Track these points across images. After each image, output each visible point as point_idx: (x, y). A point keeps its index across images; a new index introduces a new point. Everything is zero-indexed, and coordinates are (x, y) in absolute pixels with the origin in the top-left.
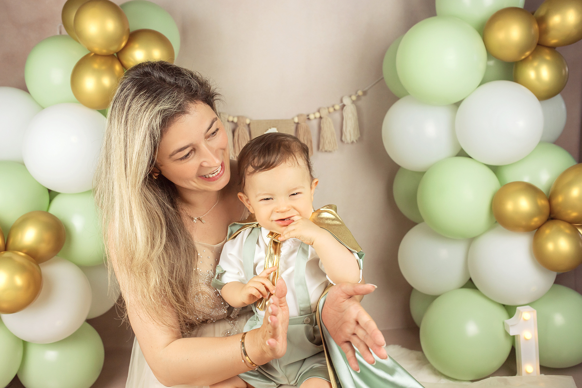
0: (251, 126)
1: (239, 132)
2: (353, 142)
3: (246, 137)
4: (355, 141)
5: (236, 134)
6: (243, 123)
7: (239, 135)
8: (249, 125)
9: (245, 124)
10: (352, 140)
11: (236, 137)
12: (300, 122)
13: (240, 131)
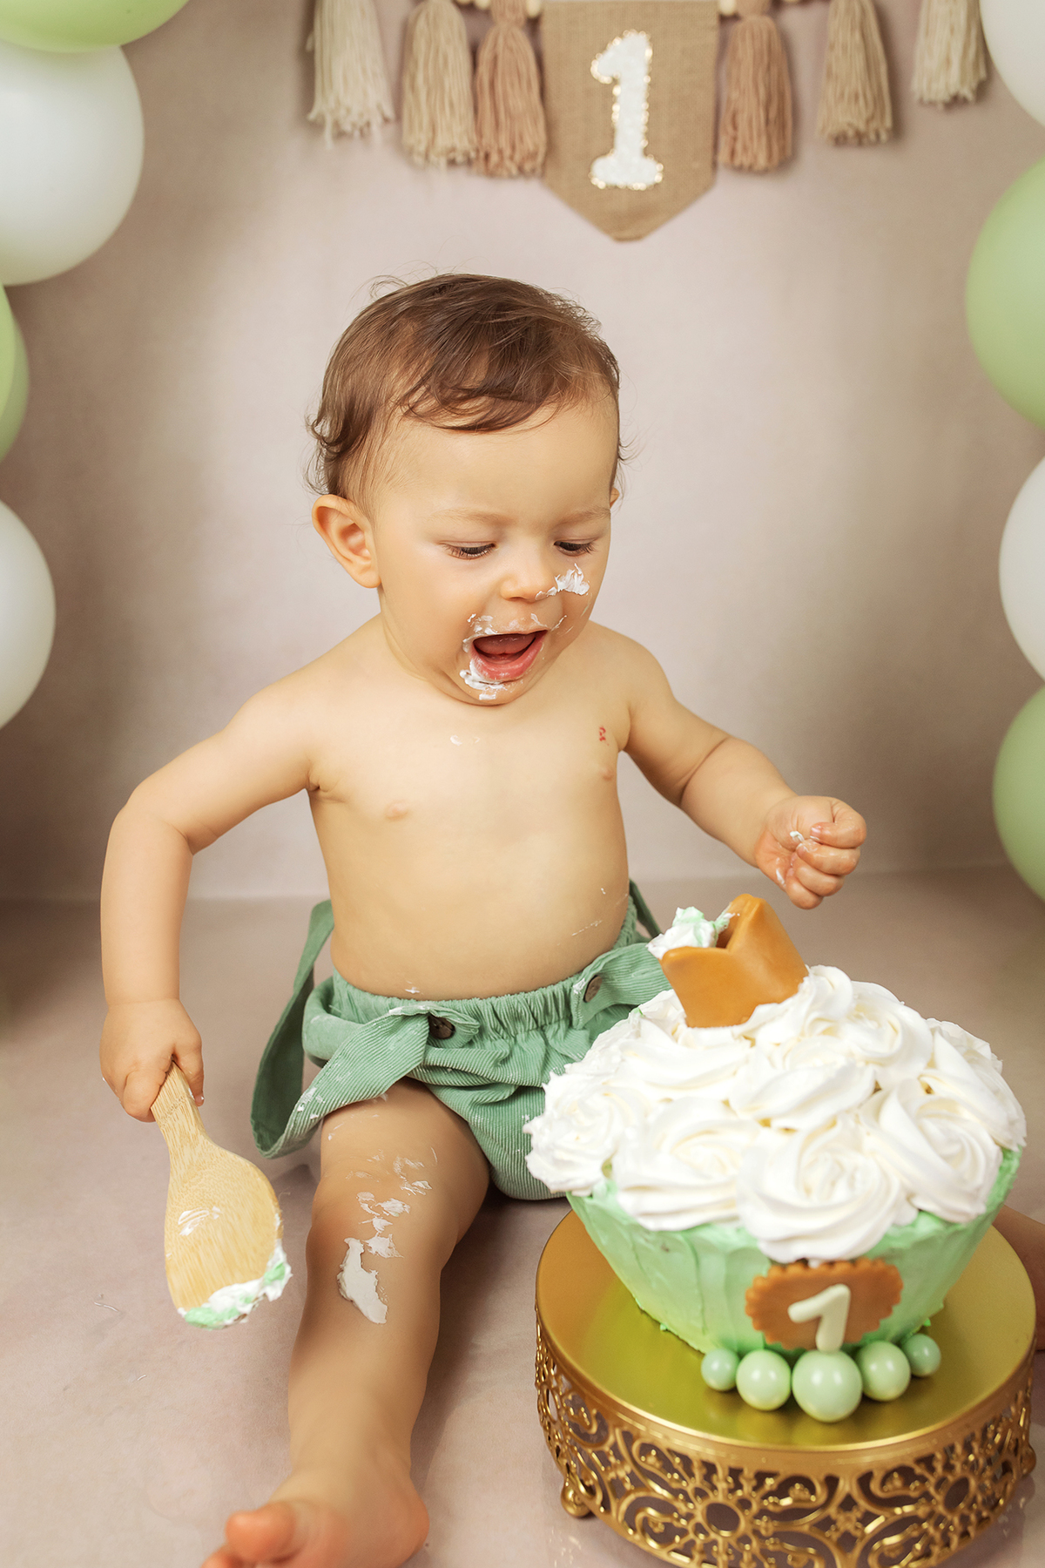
0: (546, 27)
1: (495, 45)
2: (955, 102)
3: (523, 69)
4: (967, 92)
5: (485, 56)
6: (514, 9)
7: (495, 59)
8: (533, 24)
9: (521, 16)
10: (953, 91)
11: (484, 69)
12: (742, 12)
13: (501, 41)
